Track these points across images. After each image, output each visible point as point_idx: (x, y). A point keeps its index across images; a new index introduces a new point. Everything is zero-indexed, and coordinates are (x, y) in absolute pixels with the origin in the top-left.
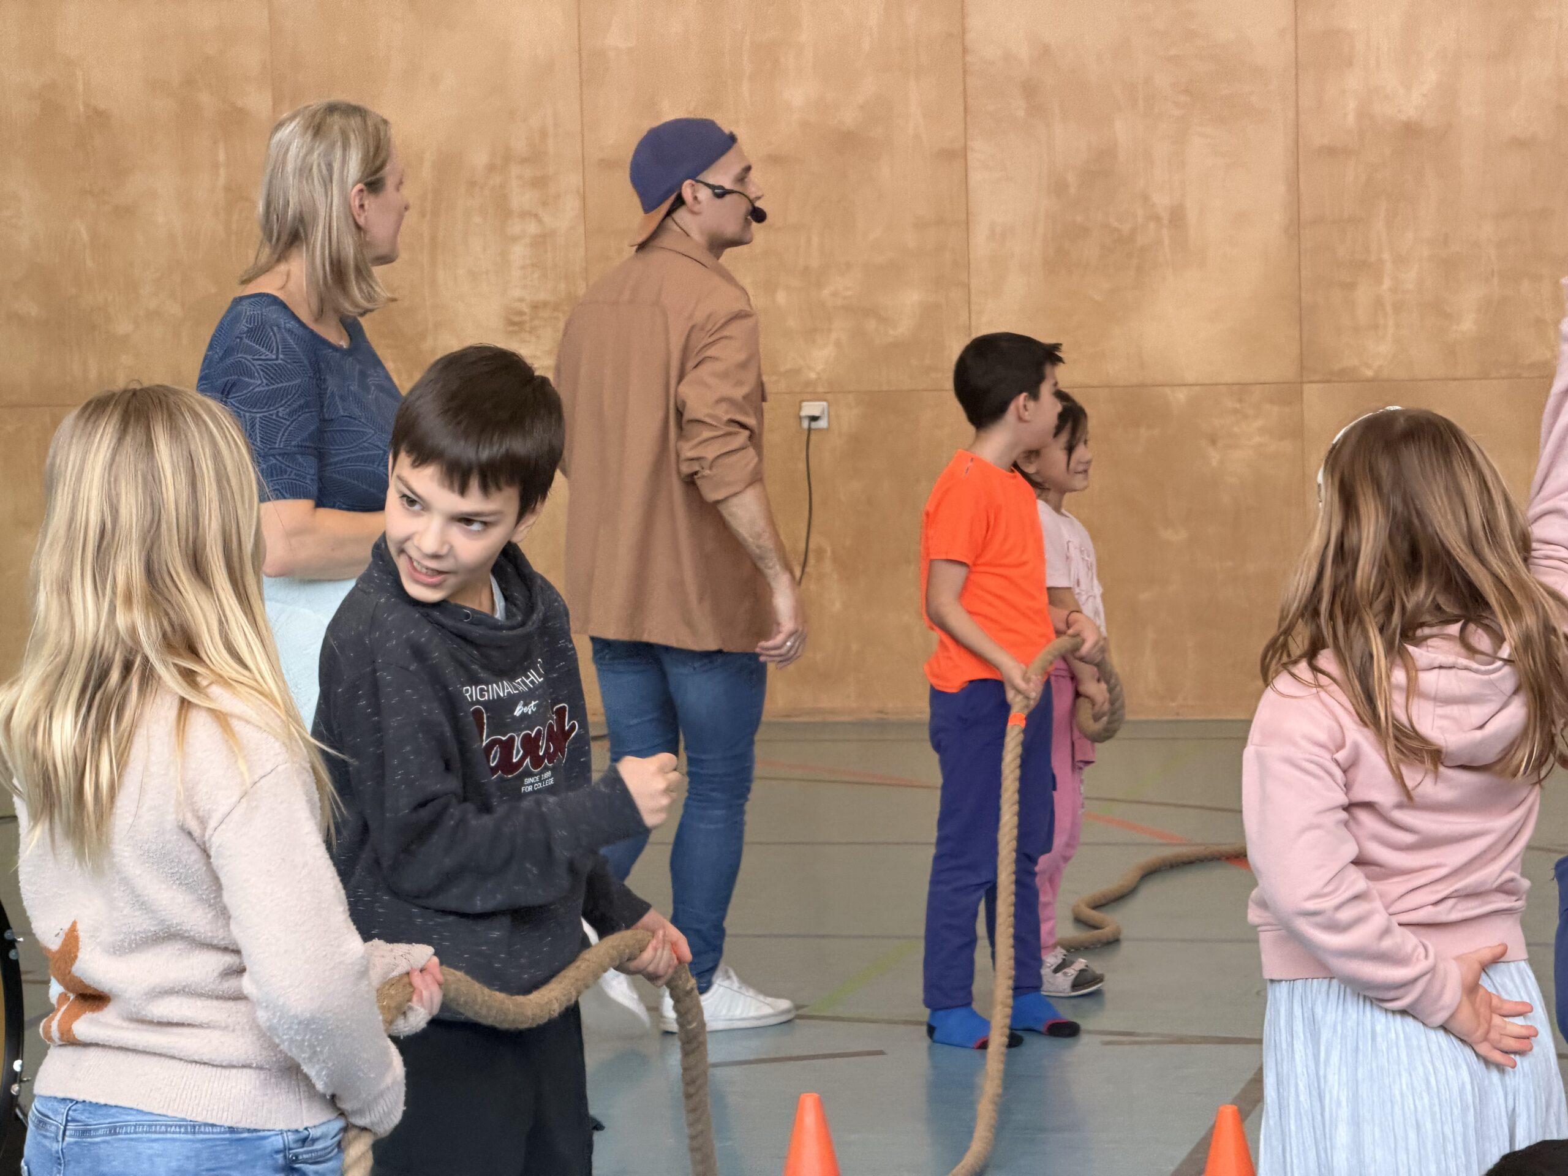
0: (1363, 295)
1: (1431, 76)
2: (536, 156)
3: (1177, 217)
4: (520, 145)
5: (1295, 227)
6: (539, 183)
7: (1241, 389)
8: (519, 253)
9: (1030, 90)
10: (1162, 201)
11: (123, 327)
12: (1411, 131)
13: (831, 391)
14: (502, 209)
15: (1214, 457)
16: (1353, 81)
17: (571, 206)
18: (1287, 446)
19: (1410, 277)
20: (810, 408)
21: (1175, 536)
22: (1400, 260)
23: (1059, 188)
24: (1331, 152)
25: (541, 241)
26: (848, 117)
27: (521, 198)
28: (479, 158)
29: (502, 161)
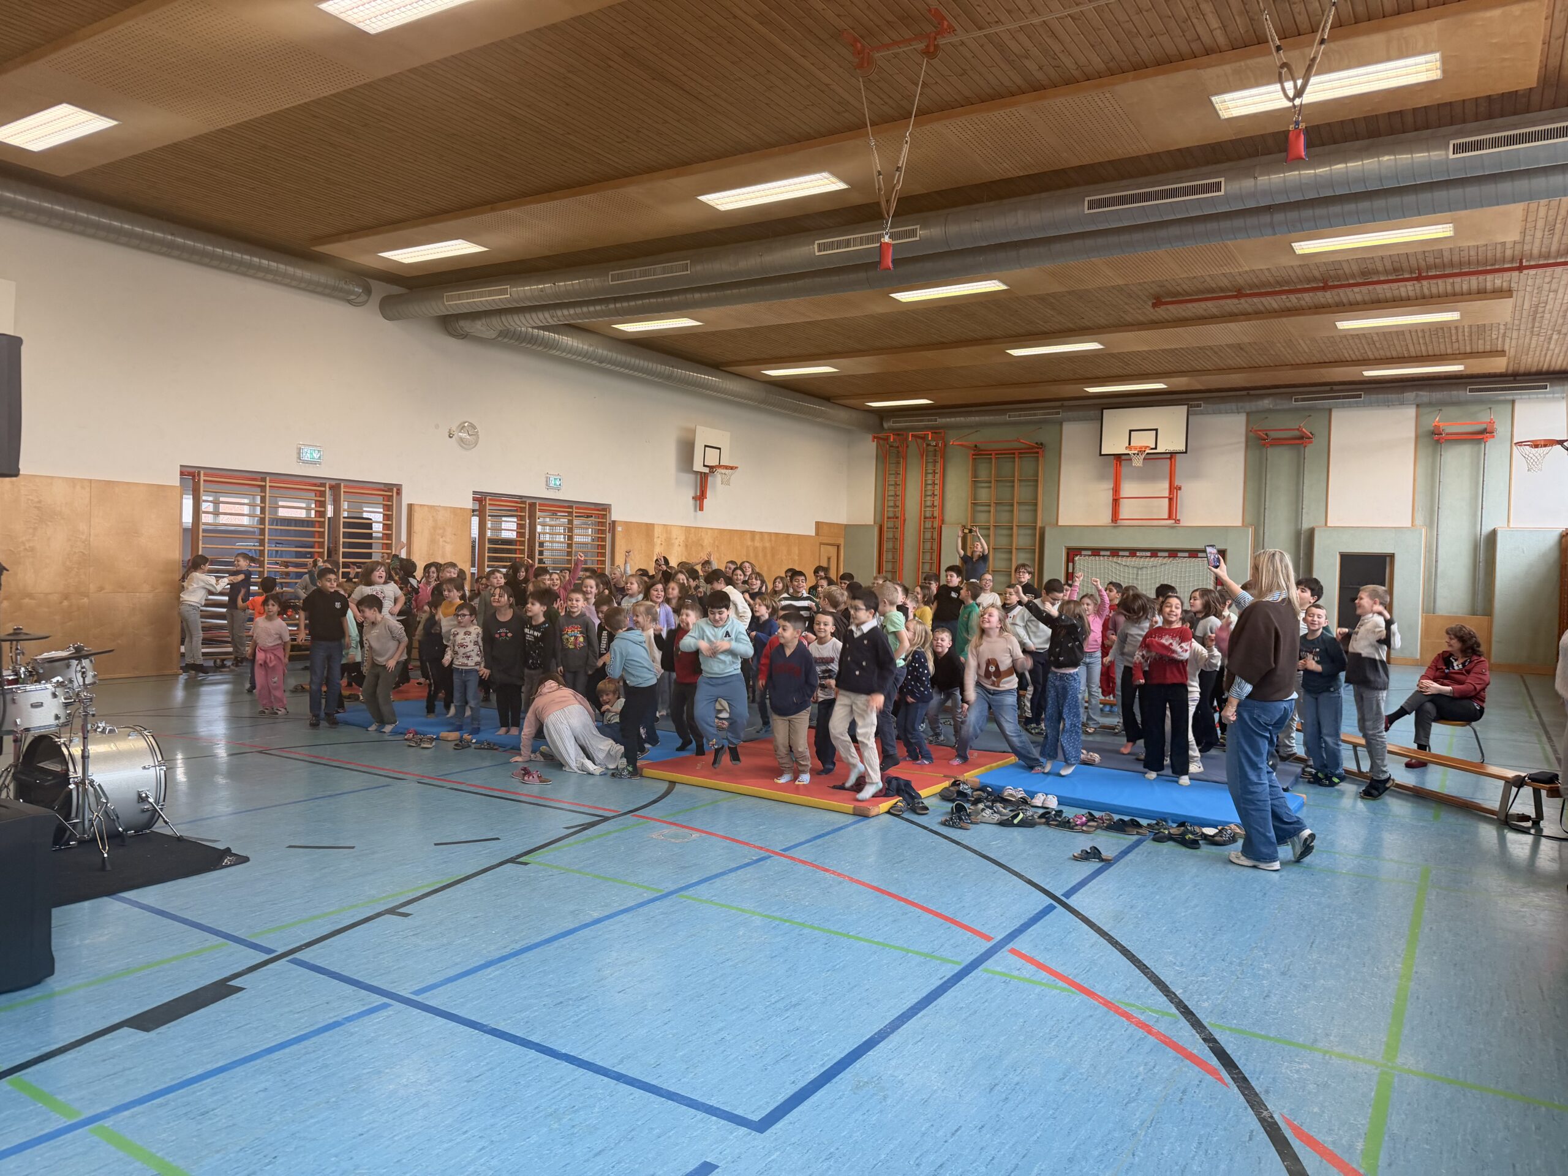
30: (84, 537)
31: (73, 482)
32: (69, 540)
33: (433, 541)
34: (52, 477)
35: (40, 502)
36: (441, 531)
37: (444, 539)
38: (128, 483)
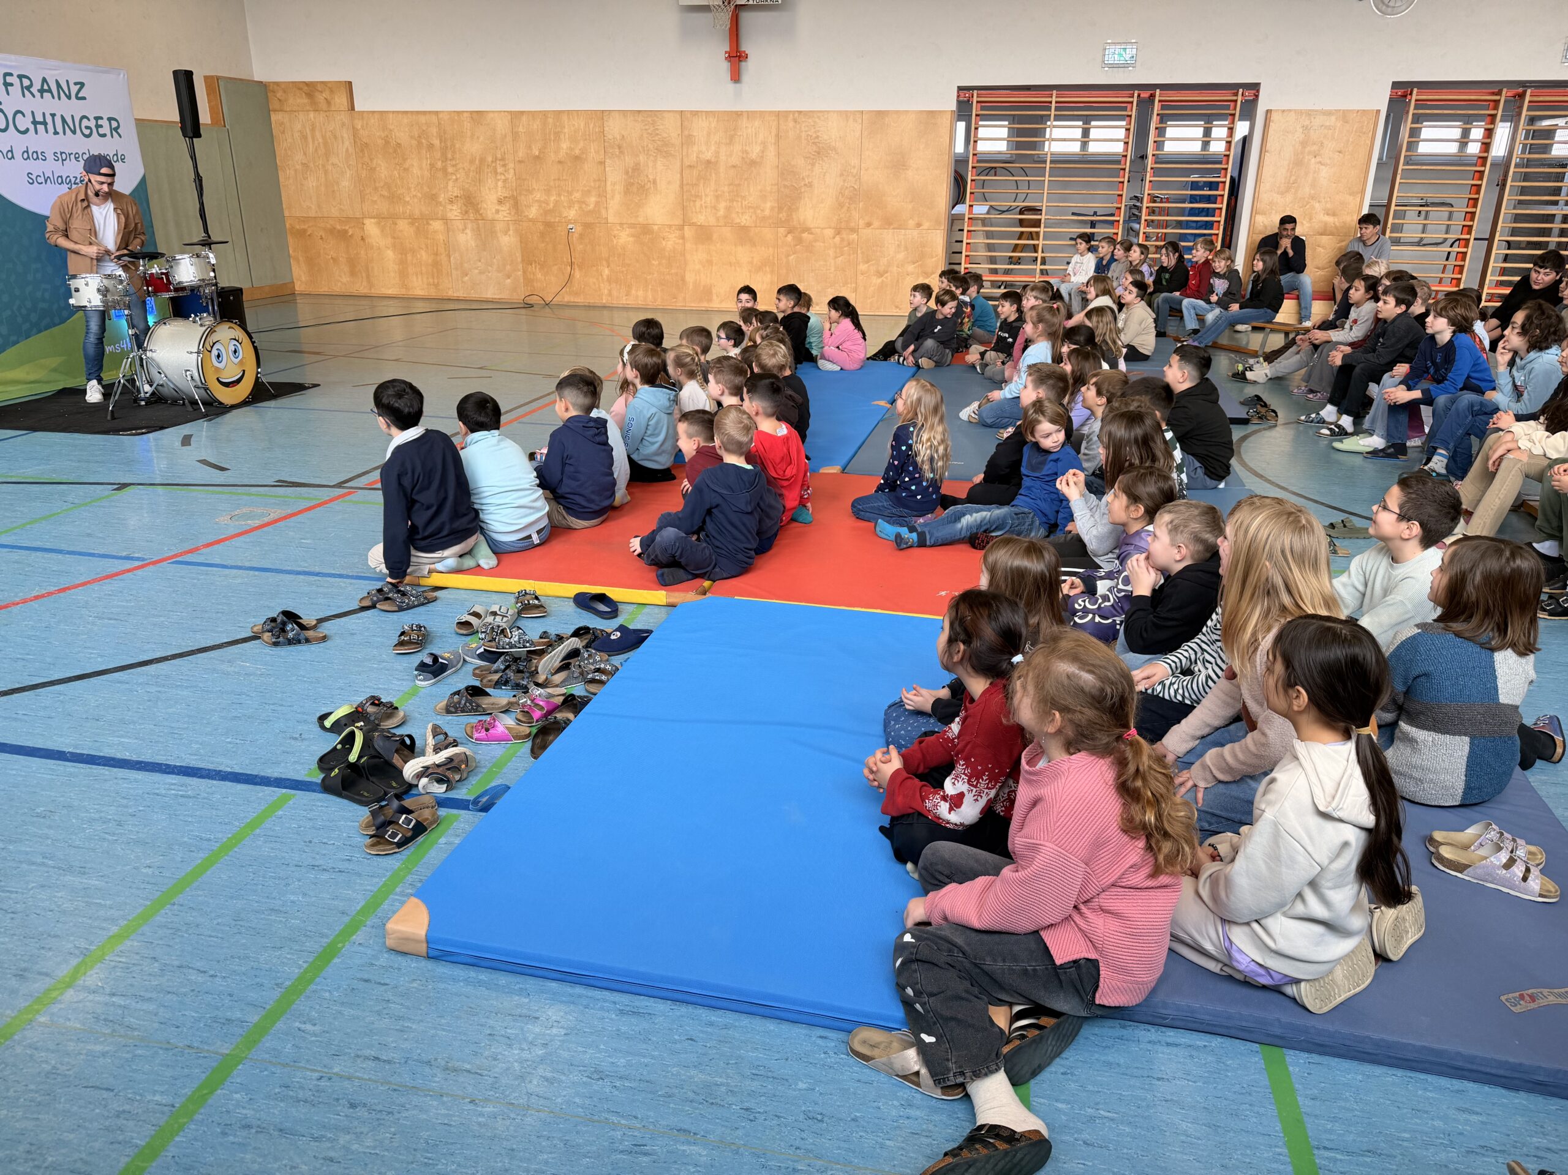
0: (698, 204)
1: (713, 148)
2: (503, 159)
3: (655, 182)
4: (499, 156)
5: (682, 186)
6: (504, 166)
7: (670, 226)
8: (500, 184)
9: (620, 147)
10: (651, 177)
11: (407, 199)
12: (709, 162)
13: (575, 222)
14: (496, 173)
15: (664, 243)
16: (695, 148)
17: (512, 171)
18: (681, 241)
19: (708, 199)
20: (570, 226)
21: (655, 263)
22: (706, 195)
23: (627, 173)
24: (690, 166)
25: (505, 181)
26: (577, 152)
27: (500, 170)
28: (490, 159)
29: (495, 160)
30: (855, 171)
31: (845, 115)
32: (842, 175)
33: (1298, 163)
34: (828, 112)
35: (817, 137)
36: (1315, 148)
37: (1318, 159)
38: (897, 112)
